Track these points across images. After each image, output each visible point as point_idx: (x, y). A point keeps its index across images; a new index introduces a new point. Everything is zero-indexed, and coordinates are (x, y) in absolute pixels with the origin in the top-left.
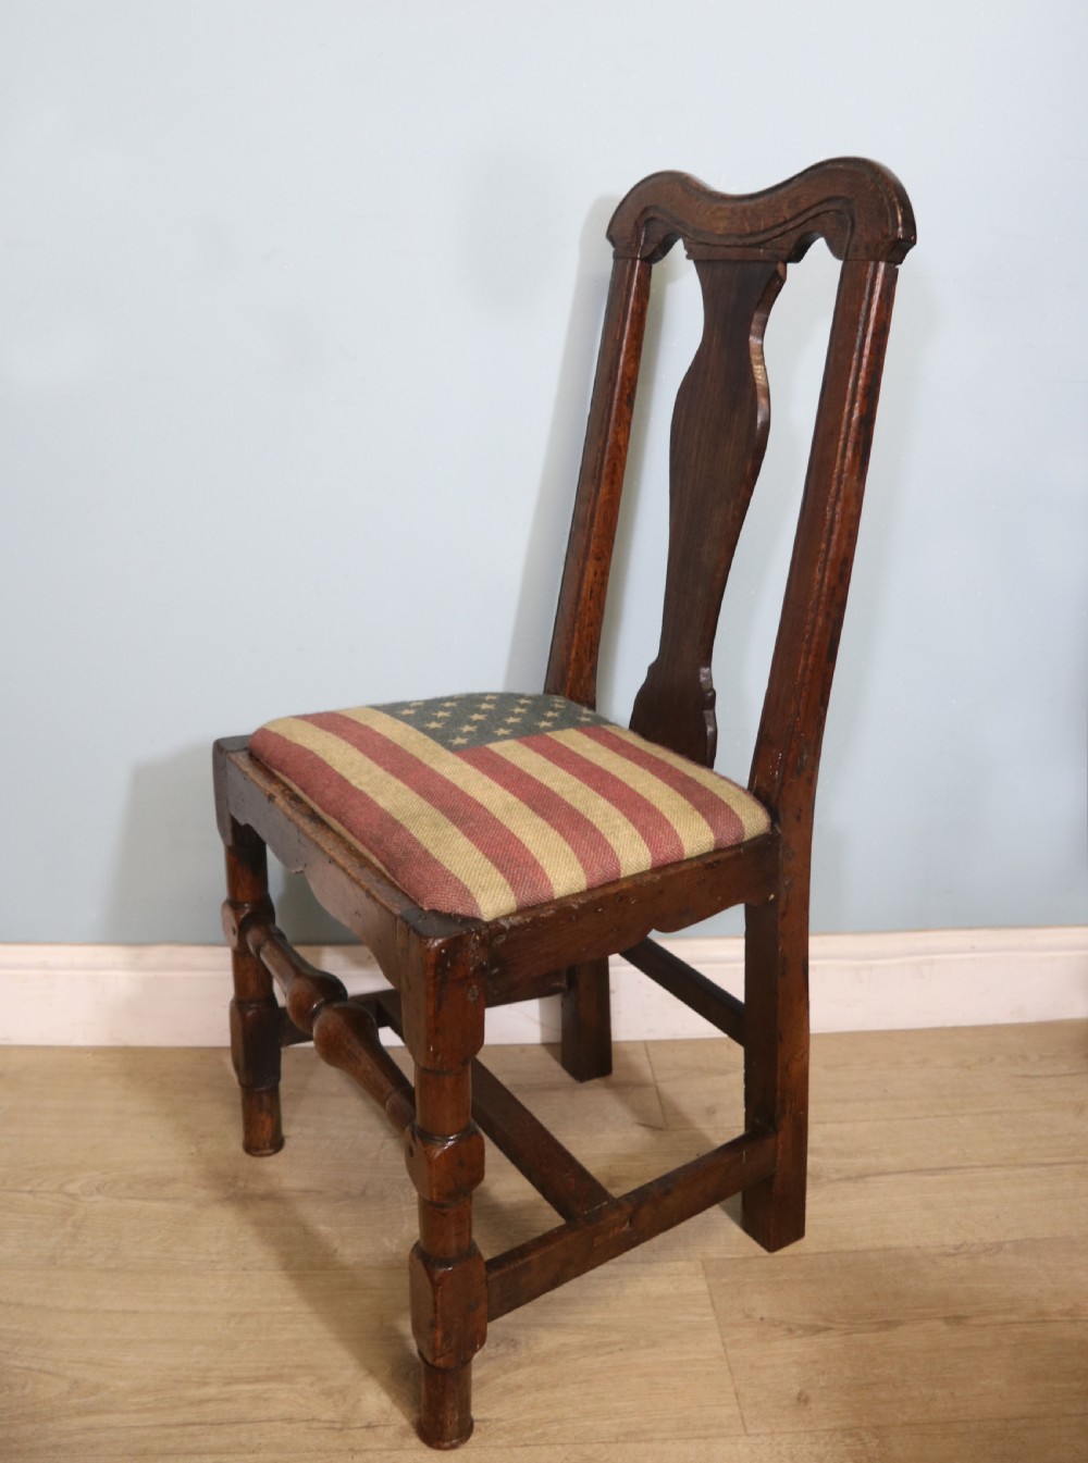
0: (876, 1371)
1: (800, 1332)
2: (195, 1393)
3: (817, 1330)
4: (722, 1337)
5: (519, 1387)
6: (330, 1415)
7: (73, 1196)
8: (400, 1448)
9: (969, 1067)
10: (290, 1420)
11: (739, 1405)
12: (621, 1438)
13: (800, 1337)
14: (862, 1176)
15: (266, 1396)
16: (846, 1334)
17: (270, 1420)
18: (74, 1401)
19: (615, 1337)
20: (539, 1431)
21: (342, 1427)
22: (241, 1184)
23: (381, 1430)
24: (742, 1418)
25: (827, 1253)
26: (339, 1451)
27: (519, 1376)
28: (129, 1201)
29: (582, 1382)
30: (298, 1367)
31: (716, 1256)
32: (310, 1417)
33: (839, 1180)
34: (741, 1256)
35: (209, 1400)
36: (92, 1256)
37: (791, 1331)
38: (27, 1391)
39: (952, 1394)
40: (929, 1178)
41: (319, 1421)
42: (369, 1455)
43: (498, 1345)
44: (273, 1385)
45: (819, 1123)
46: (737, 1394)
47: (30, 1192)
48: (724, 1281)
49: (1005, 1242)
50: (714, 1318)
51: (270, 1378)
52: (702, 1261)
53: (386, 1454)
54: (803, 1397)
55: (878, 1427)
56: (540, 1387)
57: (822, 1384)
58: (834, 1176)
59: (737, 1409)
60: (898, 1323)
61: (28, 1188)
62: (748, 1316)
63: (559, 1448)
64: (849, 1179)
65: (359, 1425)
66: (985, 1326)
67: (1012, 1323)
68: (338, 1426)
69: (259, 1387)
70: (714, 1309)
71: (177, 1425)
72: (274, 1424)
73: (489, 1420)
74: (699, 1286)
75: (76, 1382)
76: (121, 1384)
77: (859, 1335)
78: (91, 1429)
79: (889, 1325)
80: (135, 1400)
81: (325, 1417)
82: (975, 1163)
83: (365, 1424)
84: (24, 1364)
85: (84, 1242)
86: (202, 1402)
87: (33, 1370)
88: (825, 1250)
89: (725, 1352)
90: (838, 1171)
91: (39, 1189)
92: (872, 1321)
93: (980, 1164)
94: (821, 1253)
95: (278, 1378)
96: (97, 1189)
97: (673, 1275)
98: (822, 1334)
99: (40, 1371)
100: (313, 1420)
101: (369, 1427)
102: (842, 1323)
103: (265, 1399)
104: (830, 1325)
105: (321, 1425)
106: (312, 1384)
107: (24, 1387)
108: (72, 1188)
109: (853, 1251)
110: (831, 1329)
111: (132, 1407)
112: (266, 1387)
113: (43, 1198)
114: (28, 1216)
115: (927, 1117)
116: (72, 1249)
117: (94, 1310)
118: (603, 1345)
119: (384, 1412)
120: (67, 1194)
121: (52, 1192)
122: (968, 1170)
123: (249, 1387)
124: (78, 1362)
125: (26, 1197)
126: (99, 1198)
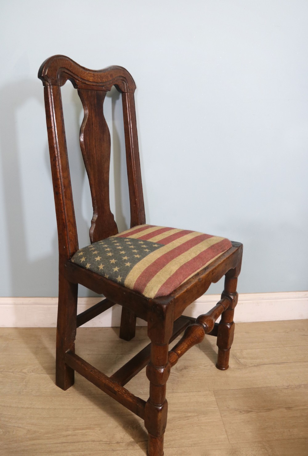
0: (266, 424)
1: (244, 412)
2: (65, 433)
3: (248, 412)
4: (221, 414)
6: (105, 440)
7: (25, 373)
8: (127, 449)
9: (288, 333)
10: (94, 441)
11: (227, 435)
12: (193, 445)
13: (243, 414)
14: (258, 365)
15: (86, 434)
16: (257, 413)
17: (87, 441)
18: (28, 436)
19: (190, 414)
20: (168, 443)
21: (109, 443)
23: (121, 444)
24: (228, 439)
25: (250, 388)
26: (108, 450)
28: (42, 375)
29: (180, 428)
30: (95, 425)
31: (217, 389)
32: (100, 440)
35: (69, 435)
36: (32, 392)
37: (241, 412)
39: (289, 431)
40: (278, 365)
41: (102, 441)
42: (118, 452)
44: (88, 431)
45: (245, 349)
46: (226, 431)
47: (12, 372)
50: (218, 408)
51: (87, 428)
52: (213, 391)
53: (123, 451)
55: (268, 441)
58: (251, 365)
59: (226, 436)
60: (273, 409)
61: (11, 371)
62: (228, 408)
63: (174, 449)
64: (255, 366)
65: (114, 442)
66: (297, 410)
68: (108, 443)
69: (84, 431)
70: (218, 406)
71: (60, 443)
72: (89, 442)
74: (213, 399)
75: (29, 430)
76: (42, 431)
77: (261, 413)
78: (34, 445)
79: (269, 410)
80: (47, 436)
81: (104, 440)
82: (291, 361)
83: (116, 442)
84: (13, 425)
85: (29, 387)
86: (67, 436)
87: (15, 427)
88: (249, 388)
89: (222, 418)
90: (251, 364)
91: (14, 371)
92: (264, 409)
94: (248, 388)
95: (89, 428)
96: (32, 371)
97: (205, 395)
98: (250, 413)
99: (18, 427)
100: (101, 441)
101: (118, 443)
102: (255, 409)
103: (86, 435)
104: (252, 410)
105: (103, 442)
106: (100, 430)
107: (13, 432)
108: (25, 371)
109: (258, 388)
110: (252, 411)
111: (46, 438)
112: (86, 431)
113: (16, 374)
114: (12, 379)
115: (277, 347)
116: (26, 389)
117: (33, 408)
118: (186, 417)
119: (122, 438)
120: (23, 372)
121: (19, 372)
122: (289, 363)
123: (81, 431)
124: (29, 424)
125: (10, 373)
126: (33, 374)
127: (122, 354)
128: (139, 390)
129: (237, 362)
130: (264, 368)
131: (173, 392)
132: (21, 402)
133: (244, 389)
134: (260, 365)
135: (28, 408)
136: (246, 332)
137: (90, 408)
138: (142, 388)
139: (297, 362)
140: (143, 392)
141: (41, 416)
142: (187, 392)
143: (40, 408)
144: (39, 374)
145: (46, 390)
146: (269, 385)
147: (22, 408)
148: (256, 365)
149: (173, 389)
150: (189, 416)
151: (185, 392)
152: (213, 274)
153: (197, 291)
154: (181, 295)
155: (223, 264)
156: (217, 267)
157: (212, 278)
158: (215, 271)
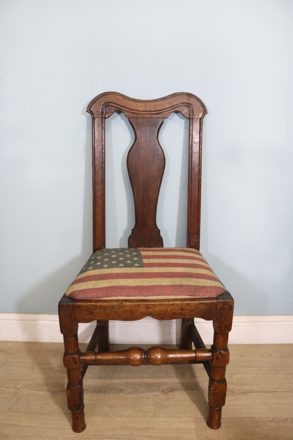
7: (18, 389)
9: (284, 358)
28: (34, 391)
33: (239, 393)
40: (267, 394)
45: (235, 374)
47: (7, 387)
58: (238, 392)
61: (6, 386)
82: (281, 390)
85: (20, 404)
90: (239, 390)
91: (9, 386)
93: (283, 391)
96: (25, 387)
97: (186, 422)
108: (18, 386)
113: (10, 389)
114: (5, 395)
115: (269, 374)
116: (16, 406)
120: (17, 388)
121: (13, 388)
122: (280, 393)
125: (5, 389)
126: (25, 390)
127: (112, 373)
128: (122, 412)
130: (252, 396)
132: (9, 418)
133: (227, 418)
134: (248, 393)
136: (240, 355)
138: (125, 410)
139: (288, 392)
140: (126, 415)
141: (25, 434)
143: (25, 426)
144: (31, 390)
145: (35, 407)
146: (253, 416)
148: (244, 392)
152: (147, 308)
153: (116, 312)
154: (84, 305)
155: (172, 306)
156: (159, 305)
157: (148, 312)
158: (154, 307)
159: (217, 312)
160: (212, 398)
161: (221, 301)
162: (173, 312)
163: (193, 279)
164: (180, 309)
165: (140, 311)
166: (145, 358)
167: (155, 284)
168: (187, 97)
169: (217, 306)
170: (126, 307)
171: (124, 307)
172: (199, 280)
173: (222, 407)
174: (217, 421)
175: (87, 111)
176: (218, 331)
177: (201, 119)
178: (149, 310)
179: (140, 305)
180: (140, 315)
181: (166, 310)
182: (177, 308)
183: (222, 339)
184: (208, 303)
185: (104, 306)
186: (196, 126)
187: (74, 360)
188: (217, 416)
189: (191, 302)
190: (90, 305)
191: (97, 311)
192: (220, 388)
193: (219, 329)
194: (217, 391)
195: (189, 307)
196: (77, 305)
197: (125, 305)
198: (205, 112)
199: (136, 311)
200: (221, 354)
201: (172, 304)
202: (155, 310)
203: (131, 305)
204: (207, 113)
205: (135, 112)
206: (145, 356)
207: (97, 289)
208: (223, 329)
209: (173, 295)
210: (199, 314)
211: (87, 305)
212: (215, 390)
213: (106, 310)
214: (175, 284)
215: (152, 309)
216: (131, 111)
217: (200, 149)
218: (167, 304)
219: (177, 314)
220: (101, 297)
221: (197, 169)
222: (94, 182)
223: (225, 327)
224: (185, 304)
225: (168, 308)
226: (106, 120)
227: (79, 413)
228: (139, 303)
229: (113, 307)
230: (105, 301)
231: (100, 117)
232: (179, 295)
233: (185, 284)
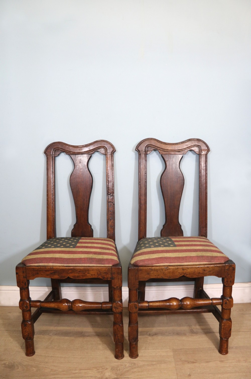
0: (205, 370)
1: (190, 363)
2: (74, 372)
4: (175, 363)
5: (135, 372)
6: (99, 376)
10: (92, 377)
11: (177, 376)
13: (190, 364)
15: (87, 372)
16: (199, 363)
17: (88, 377)
18: (52, 373)
19: (154, 363)
22: (83, 334)
27: (135, 370)
29: (148, 371)
30: (93, 367)
31: (175, 348)
34: (180, 348)
35: (76, 373)
36: (55, 347)
37: (188, 362)
38: (43, 371)
41: (97, 377)
43: (131, 364)
44: (88, 371)
46: (177, 374)
48: (176, 353)
49: (234, 347)
50: (174, 360)
51: (88, 369)
52: (173, 349)
54: (190, 375)
56: (139, 372)
57: (194, 372)
60: (210, 362)
62: (181, 360)
67: (233, 362)
70: (174, 358)
71: (70, 377)
73: (129, 378)
74: (171, 354)
75: (52, 369)
76: (60, 370)
79: (208, 362)
80: (63, 373)
81: (98, 376)
83: (106, 378)
84: (42, 366)
86: (75, 373)
89: (175, 366)
92: (205, 361)
95: (89, 369)
98: (195, 363)
99: (45, 367)
100: (96, 377)
102: (199, 361)
103: (87, 373)
105: (97, 378)
106: (96, 371)
107: (42, 370)
109: (203, 348)
110: (196, 362)
111: (63, 374)
112: (87, 371)
117: (55, 357)
118: (152, 364)
119: (109, 376)
123: (84, 371)
124: (52, 366)
129: (192, 331)
131: (145, 349)
135: (51, 357)
137: (91, 358)
142: (155, 349)
147: (48, 356)
149: (146, 347)
150: (154, 364)
151: (153, 349)
152: (183, 270)
153: (163, 273)
154: (144, 269)
155: (198, 268)
156: (190, 268)
157: (183, 272)
158: (187, 269)
159: (225, 272)
160: (223, 332)
161: (228, 265)
162: (199, 272)
163: (209, 252)
164: (203, 270)
165: (179, 272)
166: (180, 304)
167: (186, 255)
168: (198, 141)
169: (225, 268)
170: (170, 269)
171: (169, 269)
172: (213, 253)
173: (229, 338)
174: (226, 348)
175: (136, 150)
176: (226, 284)
177: (206, 155)
178: (184, 271)
179: (179, 268)
180: (178, 274)
181: (195, 271)
182: (201, 269)
183: (228, 290)
184: (220, 266)
185: (157, 269)
186: (203, 159)
187: (135, 306)
188: (225, 345)
189: (209, 266)
190: (148, 268)
191: (152, 272)
192: (227, 325)
193: (227, 283)
194: (226, 326)
195: (208, 269)
196: (140, 269)
197: (170, 268)
198: (208, 150)
199: (176, 272)
200: (228, 300)
201: (198, 267)
202: (188, 271)
203: (173, 268)
204: (210, 151)
205: (166, 150)
206: (180, 302)
207: (151, 259)
208: (229, 283)
209: (198, 262)
210: (214, 273)
211: (146, 269)
212: (225, 326)
213: (157, 271)
214: (198, 255)
215: (186, 271)
216: (163, 150)
217: (206, 174)
218: (195, 267)
219: (201, 274)
220: (154, 264)
221: (205, 185)
222: (140, 194)
223: (231, 282)
224: (206, 267)
225: (196, 269)
226: (147, 155)
227: (135, 344)
228: (178, 267)
229: (162, 270)
230: (157, 266)
231: (144, 154)
232: (202, 262)
233: (205, 255)
